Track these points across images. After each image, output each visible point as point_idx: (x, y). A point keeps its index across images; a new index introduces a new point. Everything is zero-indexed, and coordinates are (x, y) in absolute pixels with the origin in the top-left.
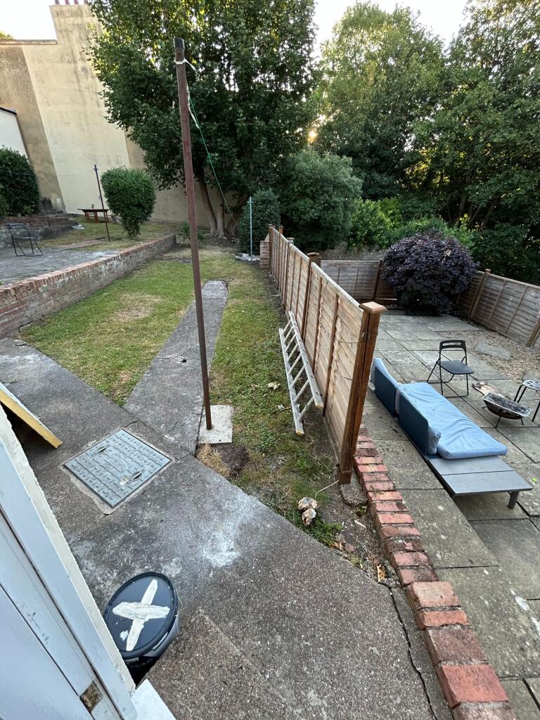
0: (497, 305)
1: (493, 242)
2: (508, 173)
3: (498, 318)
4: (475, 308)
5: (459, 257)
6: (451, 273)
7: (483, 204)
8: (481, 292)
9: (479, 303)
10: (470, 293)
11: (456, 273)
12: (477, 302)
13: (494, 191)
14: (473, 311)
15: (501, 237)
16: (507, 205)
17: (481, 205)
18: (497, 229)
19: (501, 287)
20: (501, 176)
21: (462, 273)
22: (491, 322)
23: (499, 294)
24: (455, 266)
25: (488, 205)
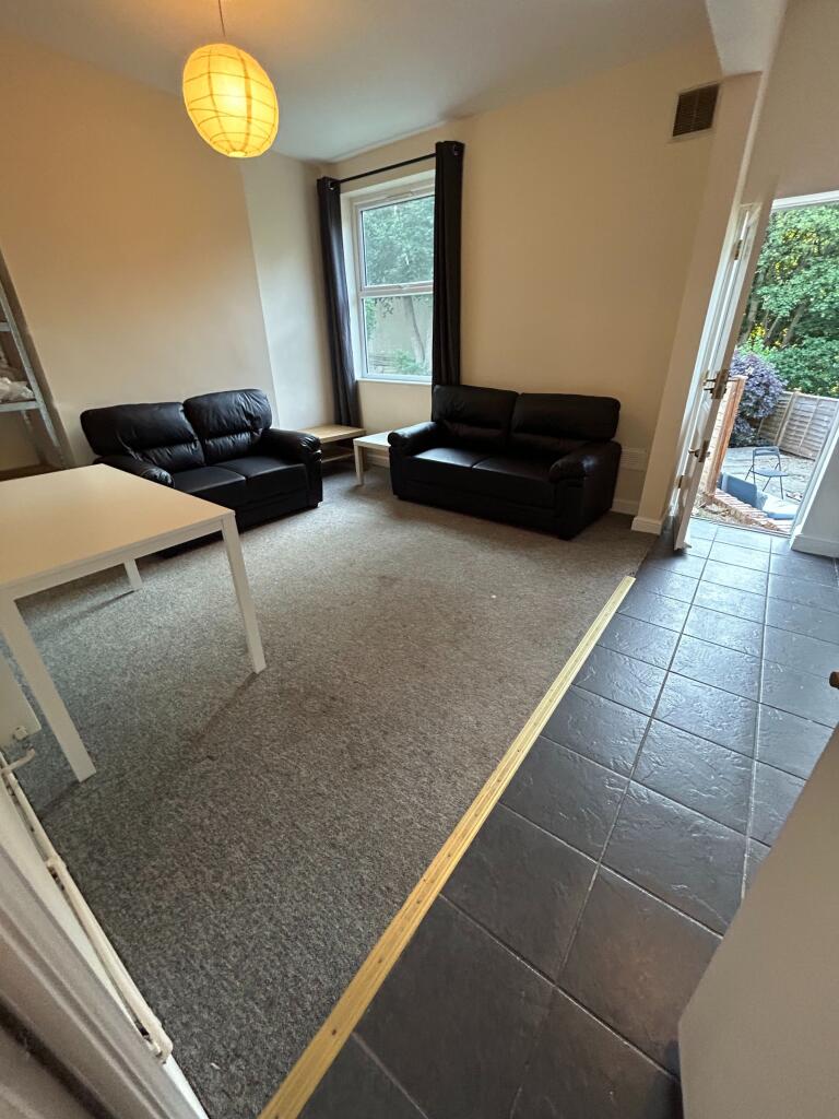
0: (809, 429)
1: (800, 364)
2: (819, 269)
3: (811, 443)
4: (782, 435)
5: (762, 376)
6: (753, 393)
7: (784, 313)
8: (789, 415)
9: (788, 429)
10: (775, 418)
11: (761, 393)
12: (784, 429)
13: (800, 294)
14: (781, 439)
15: (812, 357)
16: (818, 313)
17: (781, 314)
18: (805, 347)
19: (814, 407)
20: (809, 273)
21: (767, 393)
22: (803, 449)
23: (811, 415)
24: (758, 385)
25: (792, 314)
